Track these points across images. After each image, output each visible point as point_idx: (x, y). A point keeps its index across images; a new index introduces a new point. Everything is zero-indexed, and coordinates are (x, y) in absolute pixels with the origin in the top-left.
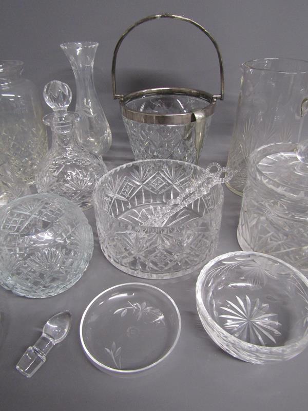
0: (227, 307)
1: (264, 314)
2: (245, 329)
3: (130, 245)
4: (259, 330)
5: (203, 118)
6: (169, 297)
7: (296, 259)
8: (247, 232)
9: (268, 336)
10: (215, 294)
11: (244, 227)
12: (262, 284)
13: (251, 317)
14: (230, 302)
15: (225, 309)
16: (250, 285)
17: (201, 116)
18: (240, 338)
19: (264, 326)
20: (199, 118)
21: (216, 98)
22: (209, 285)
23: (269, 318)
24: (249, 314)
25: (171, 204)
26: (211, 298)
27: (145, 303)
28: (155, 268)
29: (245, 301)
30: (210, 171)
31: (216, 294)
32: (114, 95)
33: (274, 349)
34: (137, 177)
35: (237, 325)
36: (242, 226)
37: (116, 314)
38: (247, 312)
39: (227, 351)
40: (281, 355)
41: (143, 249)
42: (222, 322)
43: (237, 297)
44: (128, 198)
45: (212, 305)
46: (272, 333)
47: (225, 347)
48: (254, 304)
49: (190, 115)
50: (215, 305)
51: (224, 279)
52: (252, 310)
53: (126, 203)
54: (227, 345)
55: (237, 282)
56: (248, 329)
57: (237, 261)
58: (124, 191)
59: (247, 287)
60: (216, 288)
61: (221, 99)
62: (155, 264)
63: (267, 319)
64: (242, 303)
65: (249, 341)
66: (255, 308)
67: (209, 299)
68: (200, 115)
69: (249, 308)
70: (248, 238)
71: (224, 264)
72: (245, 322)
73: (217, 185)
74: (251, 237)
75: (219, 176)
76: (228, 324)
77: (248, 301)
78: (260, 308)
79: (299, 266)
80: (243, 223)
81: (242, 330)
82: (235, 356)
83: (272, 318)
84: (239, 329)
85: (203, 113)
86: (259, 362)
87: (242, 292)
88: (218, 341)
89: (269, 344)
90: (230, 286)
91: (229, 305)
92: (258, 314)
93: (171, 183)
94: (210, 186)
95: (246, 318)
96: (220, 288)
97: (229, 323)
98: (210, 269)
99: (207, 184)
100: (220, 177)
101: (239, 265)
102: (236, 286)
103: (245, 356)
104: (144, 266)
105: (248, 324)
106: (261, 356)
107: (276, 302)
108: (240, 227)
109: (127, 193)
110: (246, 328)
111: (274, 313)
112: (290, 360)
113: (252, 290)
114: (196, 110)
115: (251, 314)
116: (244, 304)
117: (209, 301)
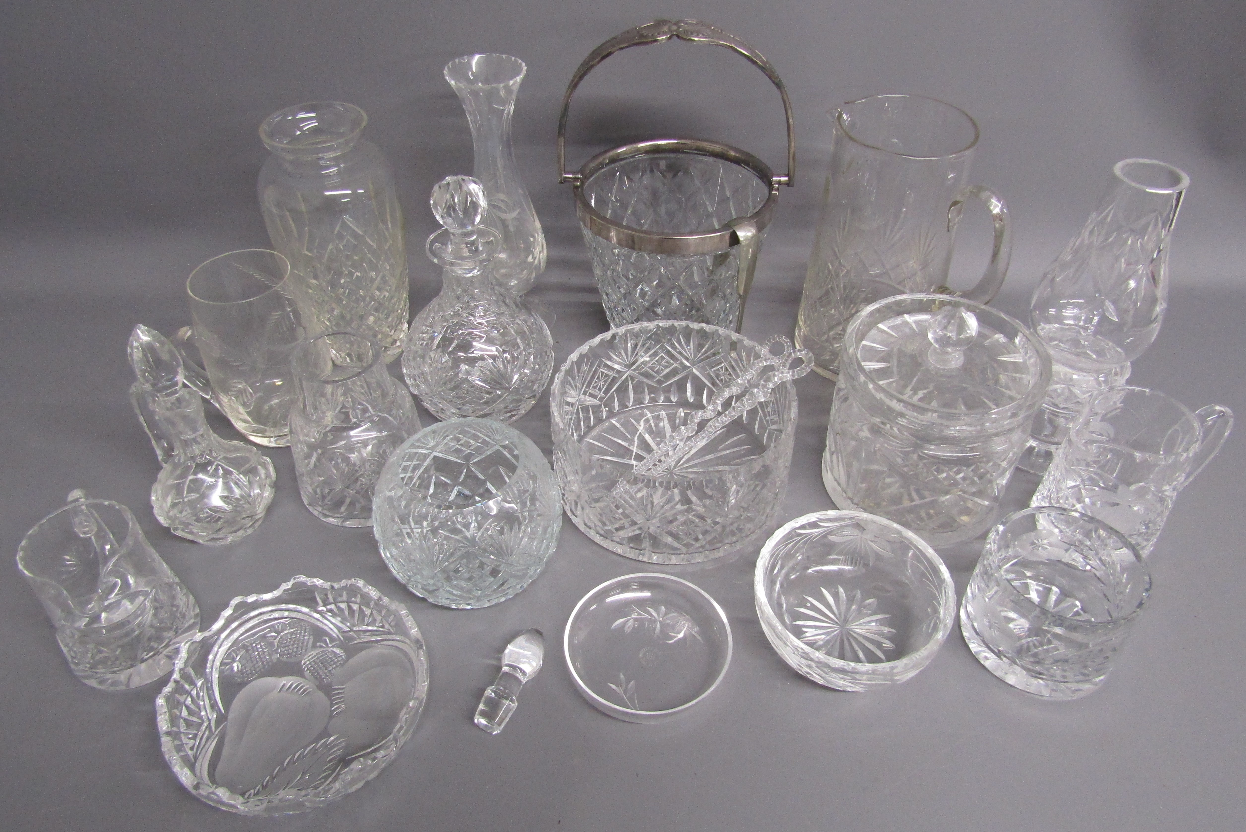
0: (805, 607)
1: (871, 615)
2: (836, 641)
3: (631, 506)
4: (861, 643)
5: (753, 237)
6: (707, 596)
7: (930, 516)
8: (841, 466)
9: (874, 651)
10: (785, 586)
11: (834, 456)
12: (866, 565)
13: (846, 621)
14: (810, 599)
15: (802, 610)
16: (847, 568)
17: (749, 234)
18: (828, 653)
19: (869, 635)
20: (747, 239)
21: (779, 183)
22: (775, 571)
23: (876, 621)
24: (843, 617)
25: (696, 421)
26: (779, 593)
27: (663, 608)
28: (676, 545)
29: (836, 596)
30: (770, 351)
31: (788, 587)
32: (561, 175)
33: (880, 666)
34: (620, 355)
35: (823, 637)
36: (832, 454)
37: (615, 630)
38: (840, 614)
39: (808, 676)
40: (891, 674)
41: (658, 515)
42: (798, 632)
43: (822, 589)
44: (601, 399)
45: (780, 605)
46: (879, 645)
47: (804, 670)
48: (851, 599)
49: (727, 234)
50: (785, 605)
51: (800, 558)
52: (848, 609)
53: (597, 409)
54: (809, 666)
55: (823, 564)
56: (842, 642)
57: (823, 527)
58: (595, 387)
59: (840, 573)
60: (787, 575)
61: (788, 184)
62: (675, 537)
63: (874, 624)
64: (830, 600)
65: (842, 657)
66: (854, 607)
67: (776, 595)
68: (750, 231)
69: (843, 608)
70: (843, 479)
71: (800, 534)
72: (836, 630)
73: (783, 384)
74: (849, 475)
75: (788, 365)
76: (807, 635)
77: (840, 595)
78: (861, 607)
79: (934, 529)
80: (833, 449)
81: (831, 644)
82: (821, 682)
83: (881, 622)
84: (827, 642)
85: (751, 226)
86: (857, 689)
87: (831, 580)
88: (793, 661)
89: (872, 659)
90: (810, 571)
91: (808, 605)
92: (860, 615)
93: (688, 364)
94: (771, 386)
95: (837, 623)
96: (793, 577)
97: (810, 633)
98: (776, 545)
99: (764, 381)
100: (789, 369)
101: (827, 534)
102: (821, 570)
103: (839, 682)
104: (655, 541)
105: (841, 632)
106: (860, 678)
107: (888, 594)
108: (827, 454)
109: (600, 390)
110: (839, 639)
111: (885, 613)
112: (905, 682)
113: (850, 576)
114: (740, 220)
115: (845, 617)
116: (835, 601)
117: (776, 598)
